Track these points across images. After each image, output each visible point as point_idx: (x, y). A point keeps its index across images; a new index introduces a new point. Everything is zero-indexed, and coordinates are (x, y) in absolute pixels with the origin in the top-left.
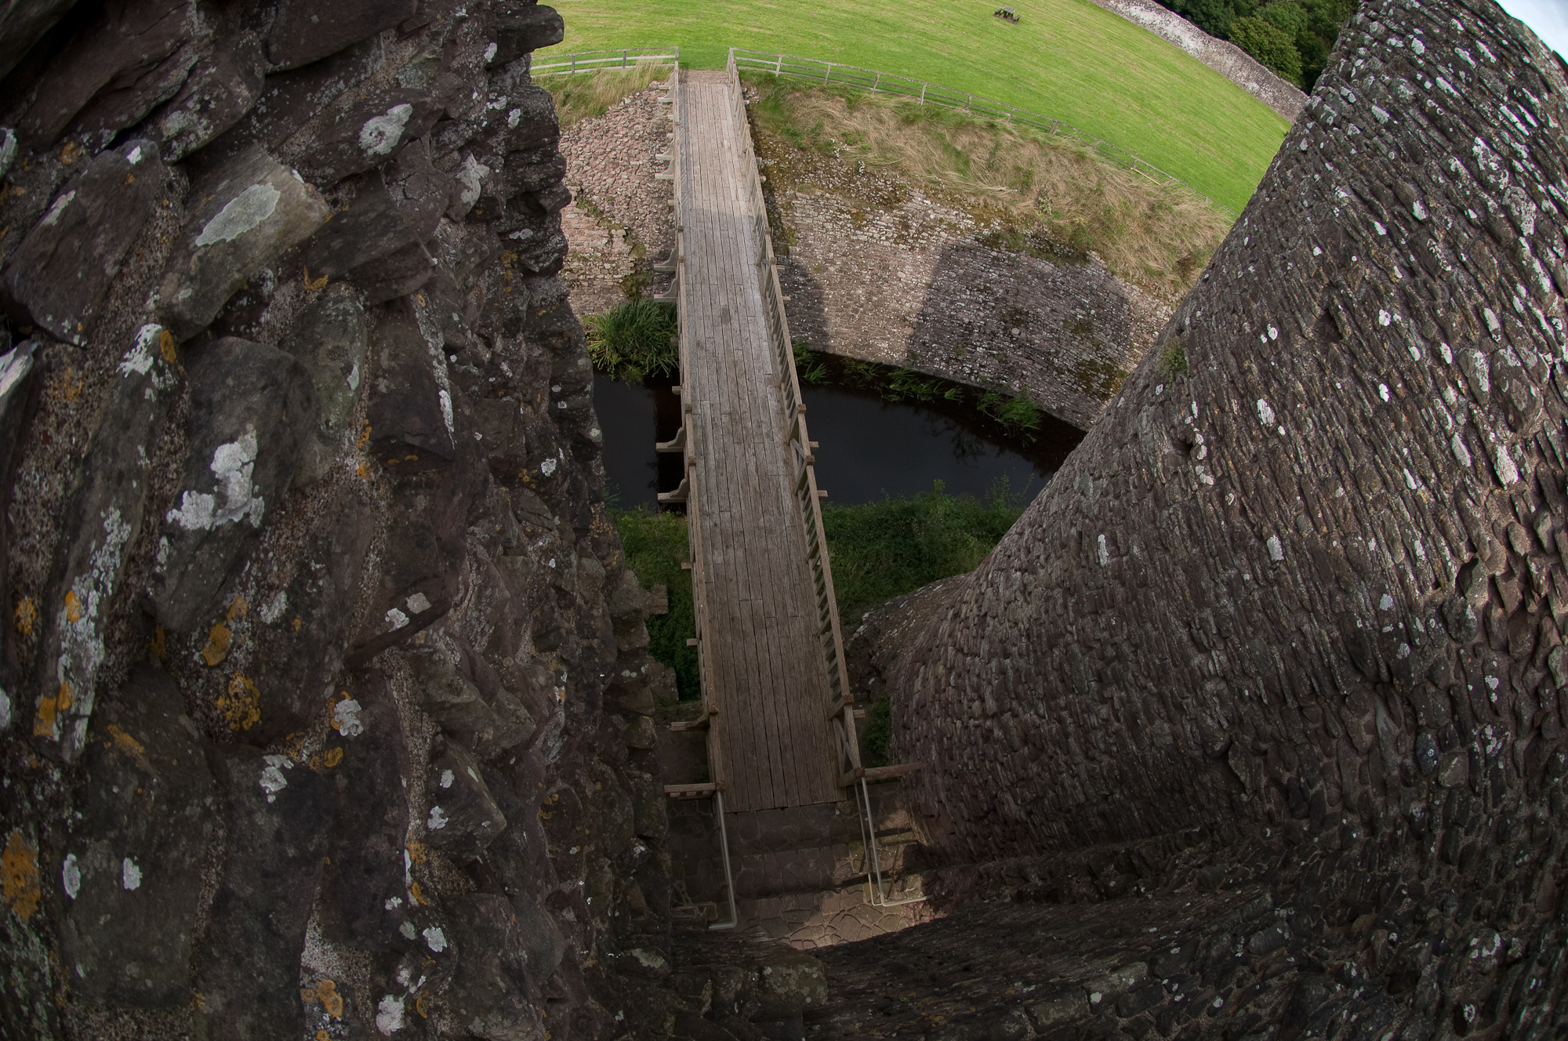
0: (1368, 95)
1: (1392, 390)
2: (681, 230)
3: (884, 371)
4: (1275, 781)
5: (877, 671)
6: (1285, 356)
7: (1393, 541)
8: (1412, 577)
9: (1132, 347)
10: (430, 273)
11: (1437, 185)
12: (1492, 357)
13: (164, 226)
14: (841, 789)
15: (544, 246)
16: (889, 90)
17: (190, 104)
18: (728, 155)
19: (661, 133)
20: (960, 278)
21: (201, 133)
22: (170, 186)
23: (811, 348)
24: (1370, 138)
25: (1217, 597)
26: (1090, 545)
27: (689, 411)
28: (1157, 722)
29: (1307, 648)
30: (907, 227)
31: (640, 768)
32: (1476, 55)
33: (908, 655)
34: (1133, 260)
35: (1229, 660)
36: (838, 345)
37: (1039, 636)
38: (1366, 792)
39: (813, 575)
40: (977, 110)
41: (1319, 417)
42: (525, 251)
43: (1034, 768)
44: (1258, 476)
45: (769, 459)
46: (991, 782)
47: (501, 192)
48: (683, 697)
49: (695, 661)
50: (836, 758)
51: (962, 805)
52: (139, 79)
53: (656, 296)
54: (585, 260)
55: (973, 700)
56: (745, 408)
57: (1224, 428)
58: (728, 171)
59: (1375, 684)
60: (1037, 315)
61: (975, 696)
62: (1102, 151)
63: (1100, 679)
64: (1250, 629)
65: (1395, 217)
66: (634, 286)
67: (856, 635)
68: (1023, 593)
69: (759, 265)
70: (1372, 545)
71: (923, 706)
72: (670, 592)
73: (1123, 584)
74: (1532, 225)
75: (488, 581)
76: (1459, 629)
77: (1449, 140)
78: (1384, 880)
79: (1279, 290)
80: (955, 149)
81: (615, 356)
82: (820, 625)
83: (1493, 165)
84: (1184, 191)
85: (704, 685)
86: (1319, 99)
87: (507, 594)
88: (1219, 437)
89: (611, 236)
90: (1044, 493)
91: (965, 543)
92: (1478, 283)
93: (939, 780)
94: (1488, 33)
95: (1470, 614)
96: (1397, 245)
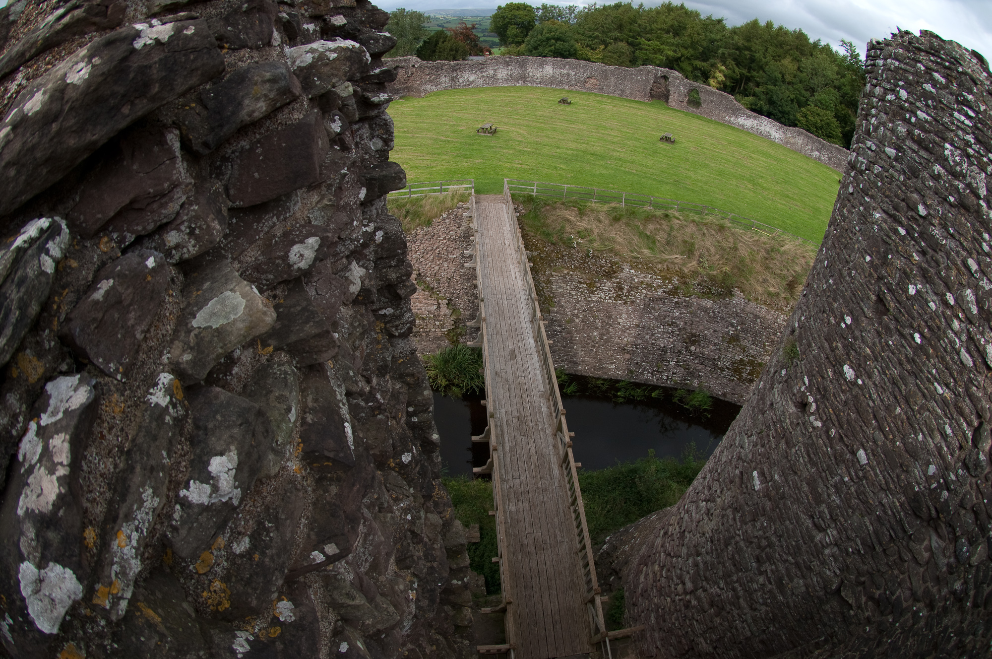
0: (881, 142)
1: (922, 336)
2: (482, 300)
3: (613, 384)
4: (871, 598)
5: (616, 572)
6: (857, 333)
7: (932, 431)
8: (945, 449)
9: (765, 345)
10: (337, 350)
11: (930, 188)
12: (976, 288)
13: (171, 309)
14: (592, 645)
15: (401, 319)
16: (603, 200)
17: (183, 228)
18: (509, 251)
19: (467, 237)
20: (656, 318)
21: (191, 249)
22: (173, 280)
23: (567, 372)
24: (887, 171)
25: (829, 496)
26: (748, 479)
27: (492, 416)
28: (795, 580)
29: (885, 513)
30: (621, 289)
31: (462, 637)
32: (935, 83)
33: (635, 561)
34: (760, 289)
35: (839, 533)
36: (583, 369)
37: (719, 540)
38: (927, 587)
39: (573, 516)
40: (657, 206)
41: (881, 367)
42: (389, 322)
43: (718, 620)
44: (848, 414)
45: (544, 445)
46: (690, 633)
47: (372, 284)
48: (489, 592)
49: (498, 571)
50: (589, 627)
51: (671, 648)
52: (148, 204)
53: (469, 343)
54: (423, 319)
55: (678, 584)
56: (527, 413)
57: (825, 389)
58: (509, 261)
59: (928, 522)
60: (705, 335)
61: (679, 581)
62: (734, 221)
63: (758, 560)
64: (850, 511)
65: (909, 219)
66: (455, 335)
67: (602, 551)
68: (707, 515)
69: (532, 322)
70: (920, 437)
71: (646, 591)
72: (481, 529)
73: (770, 500)
74: (985, 189)
75: (370, 531)
76: (976, 469)
77: (931, 153)
78: (940, 633)
79: (849, 291)
80: (646, 235)
81: (444, 380)
82: (579, 546)
83: (957, 159)
84: (785, 236)
85: (503, 586)
86: (855, 154)
87: (383, 539)
88: (822, 394)
89: (439, 304)
90: (718, 450)
91: (669, 487)
92: (961, 244)
93: (656, 635)
94: (937, 63)
95: (982, 457)
96: (913, 238)
